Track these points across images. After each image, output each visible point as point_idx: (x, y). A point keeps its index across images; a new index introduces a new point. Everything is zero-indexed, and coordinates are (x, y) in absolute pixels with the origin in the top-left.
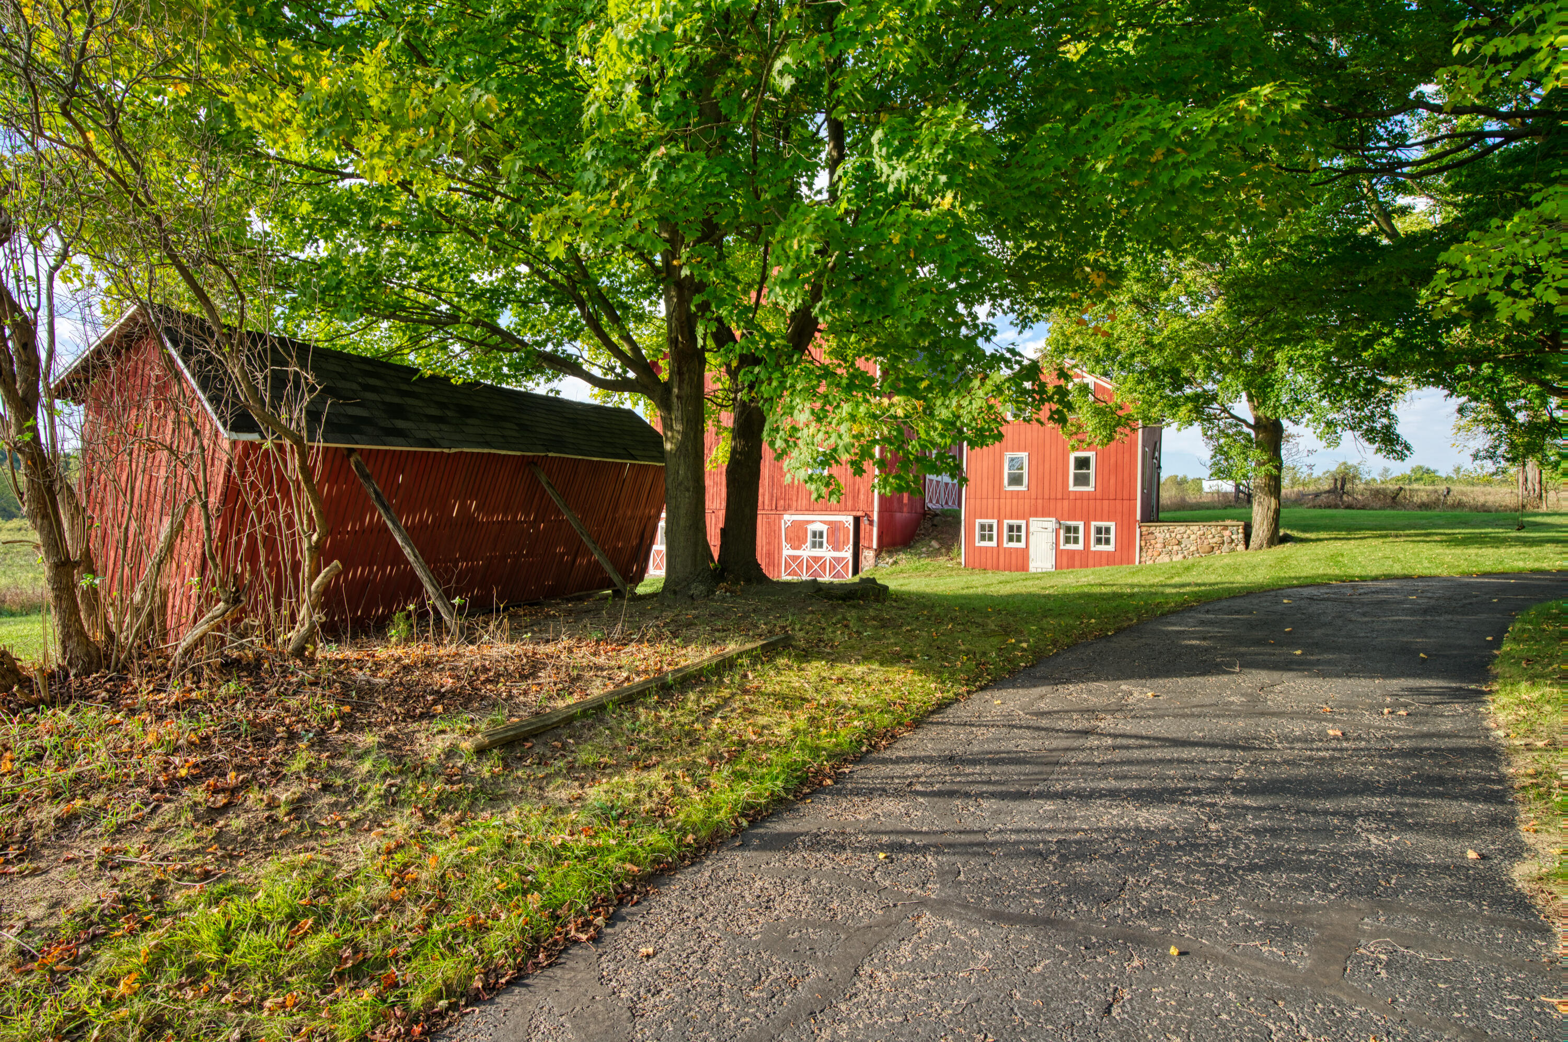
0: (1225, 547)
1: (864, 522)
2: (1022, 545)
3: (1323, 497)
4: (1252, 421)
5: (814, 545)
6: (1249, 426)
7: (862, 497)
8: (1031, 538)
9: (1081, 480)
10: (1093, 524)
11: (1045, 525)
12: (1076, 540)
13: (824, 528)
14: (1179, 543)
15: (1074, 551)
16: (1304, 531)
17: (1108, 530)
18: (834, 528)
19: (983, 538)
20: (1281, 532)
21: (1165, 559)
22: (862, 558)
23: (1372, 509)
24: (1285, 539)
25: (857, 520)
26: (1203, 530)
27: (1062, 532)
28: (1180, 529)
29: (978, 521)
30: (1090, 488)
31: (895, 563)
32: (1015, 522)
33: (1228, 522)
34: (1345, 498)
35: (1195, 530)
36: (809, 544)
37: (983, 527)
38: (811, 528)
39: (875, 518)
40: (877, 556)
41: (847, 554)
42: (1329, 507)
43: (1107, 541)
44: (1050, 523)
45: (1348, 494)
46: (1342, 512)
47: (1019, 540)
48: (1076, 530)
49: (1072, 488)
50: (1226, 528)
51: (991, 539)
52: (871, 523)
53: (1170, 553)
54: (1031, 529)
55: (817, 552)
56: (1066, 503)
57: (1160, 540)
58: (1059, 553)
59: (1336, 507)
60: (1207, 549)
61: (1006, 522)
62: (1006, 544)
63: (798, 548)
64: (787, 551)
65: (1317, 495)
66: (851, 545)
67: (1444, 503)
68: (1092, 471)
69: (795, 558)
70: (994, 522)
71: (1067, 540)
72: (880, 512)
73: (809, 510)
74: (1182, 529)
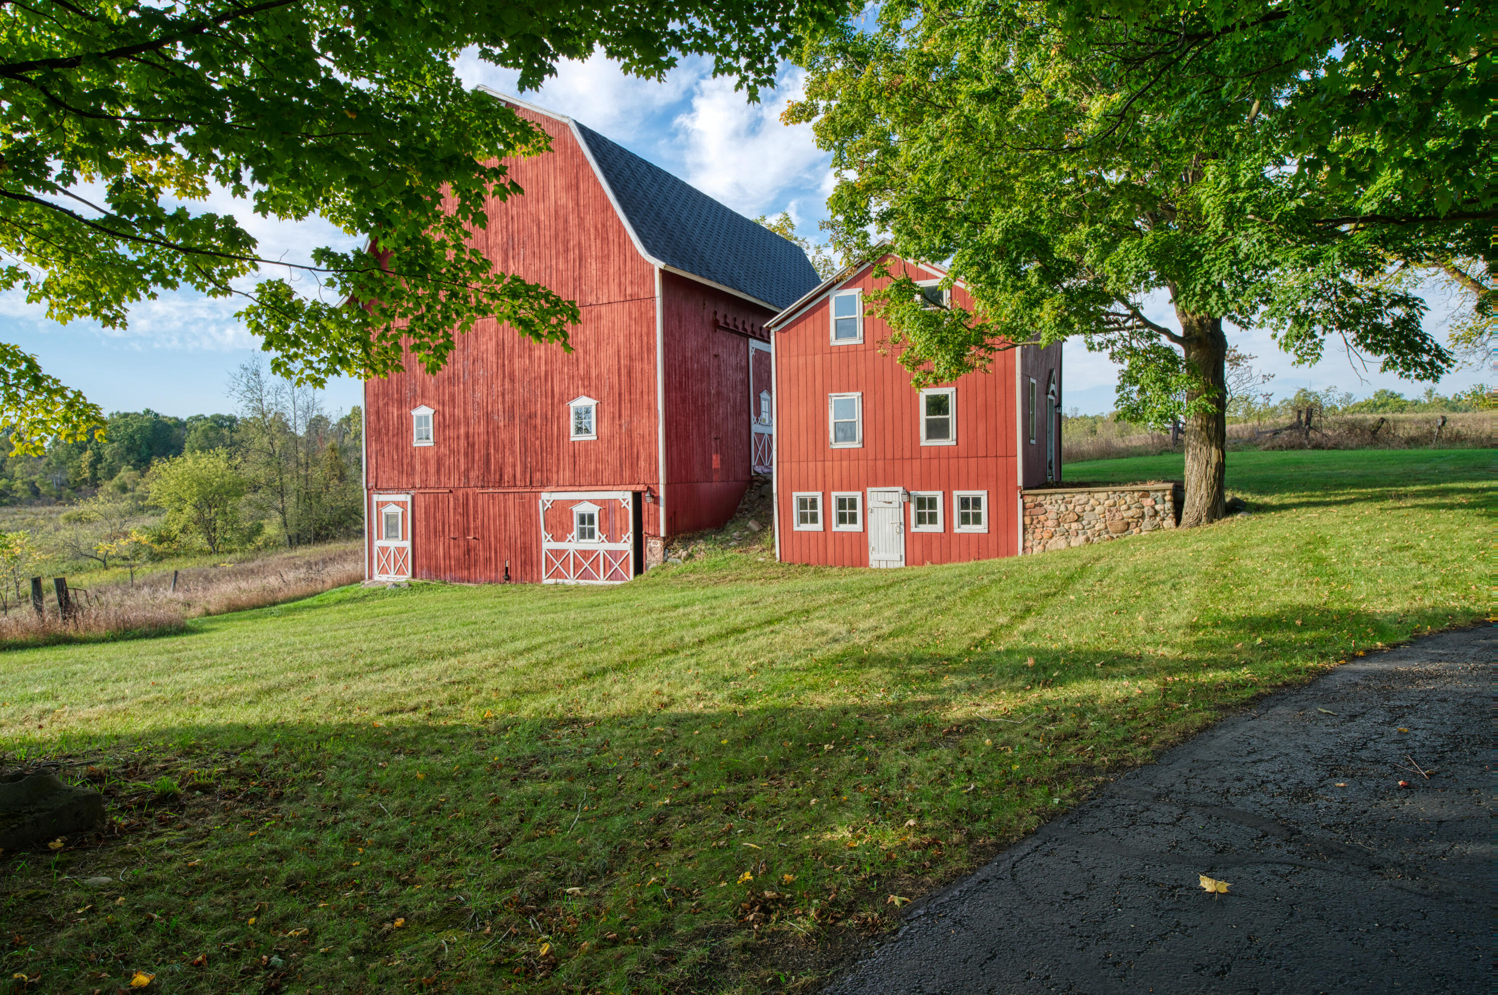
0: (1146, 523)
1: (647, 499)
2: (858, 527)
3: (1284, 435)
4: (1179, 332)
5: (582, 535)
6: (1173, 338)
7: (642, 463)
8: (871, 518)
9: (937, 429)
10: (956, 494)
11: (889, 497)
12: (933, 519)
13: (595, 510)
14: (1079, 519)
15: (930, 535)
16: (1262, 492)
17: (977, 502)
18: (608, 509)
19: (803, 519)
20: (1229, 496)
21: (1059, 543)
22: (646, 551)
23: (1346, 448)
24: (1235, 508)
25: (637, 497)
26: (1114, 498)
27: (912, 507)
28: (1079, 497)
29: (795, 494)
30: (950, 442)
31: (690, 556)
32: (846, 494)
33: (1148, 486)
34: (1312, 434)
35: (1102, 498)
36: (575, 533)
37: (803, 503)
38: (578, 510)
39: (662, 493)
40: (668, 546)
41: (627, 545)
42: (1292, 447)
43: (977, 520)
44: (896, 495)
45: (1315, 429)
46: (1309, 454)
47: (853, 520)
48: (932, 502)
49: (924, 442)
50: (1146, 494)
51: (814, 519)
52: (656, 500)
53: (1066, 534)
54: (870, 504)
55: (587, 544)
56: (916, 463)
57: (1052, 515)
58: (909, 538)
59: (1301, 447)
60: (1120, 526)
61: (834, 495)
62: (838, 528)
63: (561, 539)
64: (548, 544)
65: (1276, 433)
66: (630, 533)
67: (1439, 437)
68: (952, 416)
69: (558, 553)
70: (818, 495)
71: (920, 519)
72: (668, 485)
73: (575, 484)
74: (1083, 498)
